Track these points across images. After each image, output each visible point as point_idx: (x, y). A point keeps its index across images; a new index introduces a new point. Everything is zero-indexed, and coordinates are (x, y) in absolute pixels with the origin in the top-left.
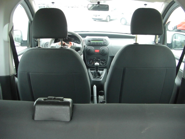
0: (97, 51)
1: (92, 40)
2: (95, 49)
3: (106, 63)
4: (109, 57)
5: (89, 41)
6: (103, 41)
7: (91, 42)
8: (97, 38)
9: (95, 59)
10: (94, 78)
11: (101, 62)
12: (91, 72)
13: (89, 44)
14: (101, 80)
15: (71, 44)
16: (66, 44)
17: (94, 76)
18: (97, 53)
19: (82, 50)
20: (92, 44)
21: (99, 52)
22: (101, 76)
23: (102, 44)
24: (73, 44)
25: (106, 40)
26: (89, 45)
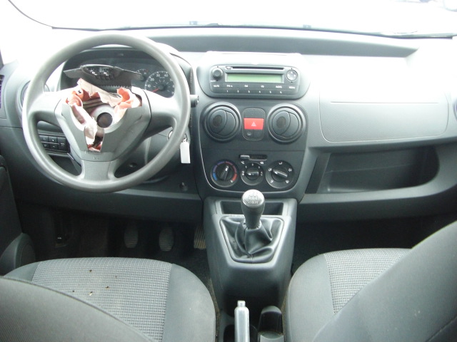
0: (254, 125)
1: (229, 74)
2: (244, 117)
3: (294, 176)
4: (307, 153)
5: (218, 77)
6: (280, 75)
7: (228, 79)
8: (255, 63)
9: (245, 160)
10: (239, 253)
11: (272, 172)
12: (225, 222)
13: (216, 90)
14: (271, 264)
15: (127, 97)
16: (104, 96)
17: (240, 241)
18: (253, 131)
19: (181, 127)
20: (232, 91)
21: (265, 127)
22: (272, 247)
23: (276, 91)
24: (139, 97)
25: (295, 72)
26: (218, 95)
